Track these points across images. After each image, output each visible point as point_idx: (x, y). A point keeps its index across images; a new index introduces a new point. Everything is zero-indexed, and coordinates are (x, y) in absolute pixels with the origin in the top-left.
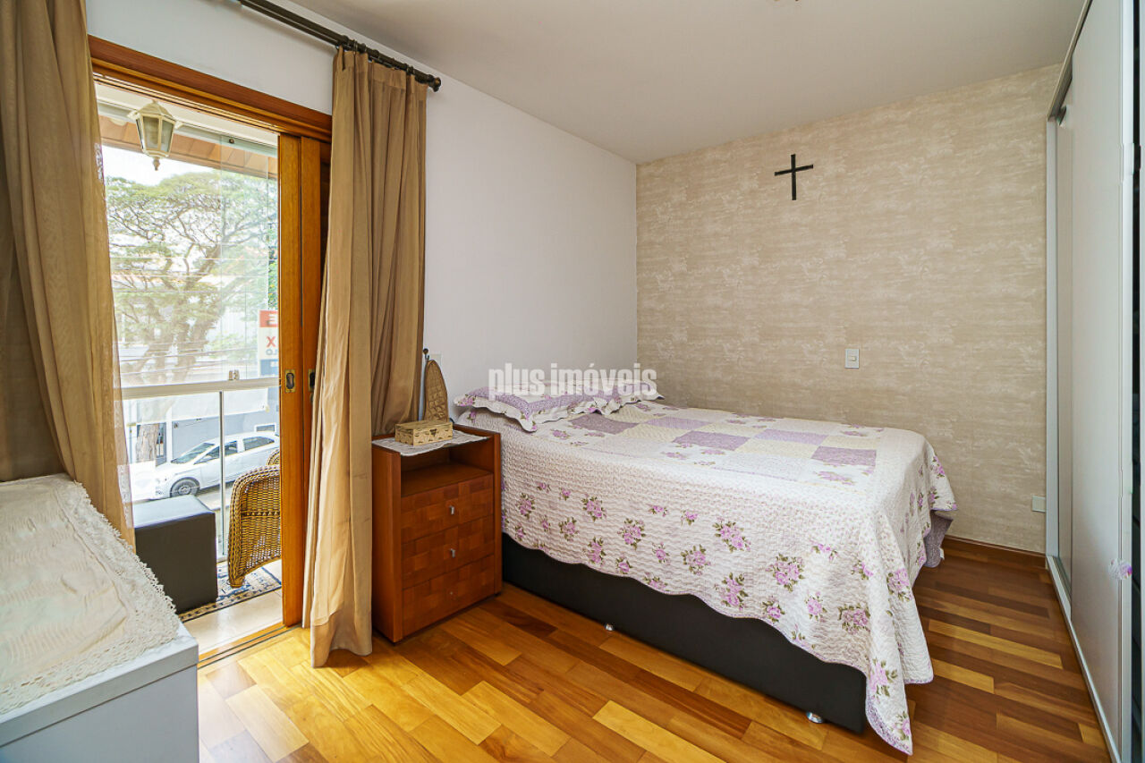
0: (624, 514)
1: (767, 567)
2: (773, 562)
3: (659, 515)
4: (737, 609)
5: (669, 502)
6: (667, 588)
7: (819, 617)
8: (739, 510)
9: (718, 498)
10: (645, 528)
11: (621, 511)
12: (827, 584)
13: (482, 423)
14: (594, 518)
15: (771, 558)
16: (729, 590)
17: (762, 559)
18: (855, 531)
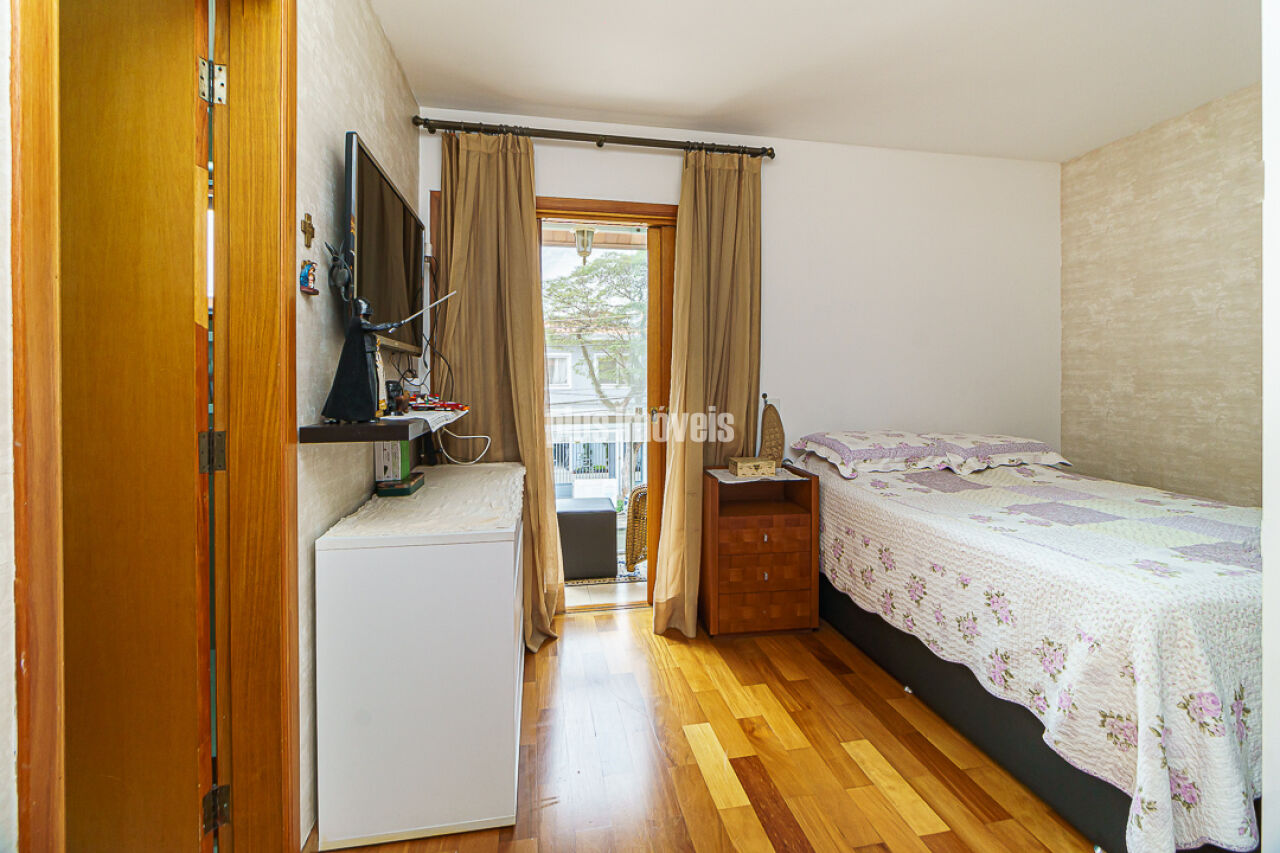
0: (910, 569)
1: (1033, 648)
2: (1039, 645)
3: (938, 574)
4: (1002, 689)
5: (947, 562)
6: (944, 653)
7: (1067, 712)
8: (1008, 580)
9: (990, 564)
10: (926, 586)
11: (907, 565)
12: (1081, 678)
13: (813, 468)
14: (887, 569)
15: (1037, 640)
16: (994, 666)
17: (1027, 639)
18: (1127, 625)
